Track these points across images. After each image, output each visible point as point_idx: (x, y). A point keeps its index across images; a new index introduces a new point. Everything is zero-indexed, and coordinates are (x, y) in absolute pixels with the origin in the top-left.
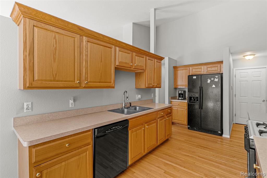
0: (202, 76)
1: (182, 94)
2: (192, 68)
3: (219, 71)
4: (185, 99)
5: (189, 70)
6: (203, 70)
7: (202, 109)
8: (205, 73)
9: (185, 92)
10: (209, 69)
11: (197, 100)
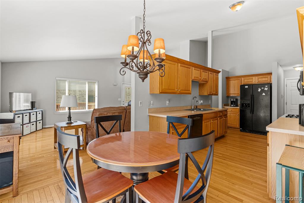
0: (253, 86)
1: (235, 102)
2: (244, 78)
3: (269, 81)
4: (237, 106)
5: (241, 80)
6: (255, 81)
7: (253, 114)
8: (256, 83)
9: (237, 100)
10: (260, 80)
11: (249, 106)
